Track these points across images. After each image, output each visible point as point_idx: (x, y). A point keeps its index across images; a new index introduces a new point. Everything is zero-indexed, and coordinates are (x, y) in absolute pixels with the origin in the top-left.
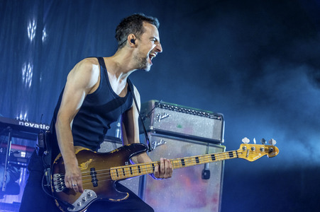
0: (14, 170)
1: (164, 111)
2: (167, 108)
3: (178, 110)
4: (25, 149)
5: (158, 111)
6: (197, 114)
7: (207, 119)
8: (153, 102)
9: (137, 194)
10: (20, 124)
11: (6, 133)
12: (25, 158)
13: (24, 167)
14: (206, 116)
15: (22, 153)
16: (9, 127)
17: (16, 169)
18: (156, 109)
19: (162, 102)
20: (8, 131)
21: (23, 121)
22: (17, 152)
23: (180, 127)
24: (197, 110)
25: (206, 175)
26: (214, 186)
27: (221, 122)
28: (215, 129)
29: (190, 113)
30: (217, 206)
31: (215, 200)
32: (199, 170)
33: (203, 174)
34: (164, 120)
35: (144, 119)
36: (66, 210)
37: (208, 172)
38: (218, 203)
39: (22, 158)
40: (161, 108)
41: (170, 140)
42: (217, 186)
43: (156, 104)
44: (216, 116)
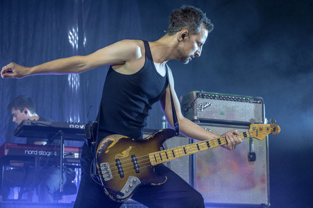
0: (69, 171)
1: (206, 100)
2: (208, 97)
3: (220, 98)
4: (78, 150)
5: (200, 101)
6: (237, 100)
7: (247, 104)
8: (195, 93)
9: (188, 182)
10: (70, 126)
11: (58, 137)
12: (79, 159)
13: (78, 167)
14: (246, 101)
15: (75, 154)
16: (60, 131)
17: (71, 169)
18: (198, 99)
19: (202, 92)
20: (60, 135)
21: (73, 123)
22: (71, 154)
23: (222, 114)
24: (237, 96)
25: (252, 157)
26: (261, 166)
27: (261, 106)
28: (256, 112)
29: (231, 100)
30: (266, 185)
31: (263, 181)
32: (245, 153)
33: (249, 157)
34: (206, 109)
35: (188, 110)
36: (115, 197)
37: (254, 154)
38: (266, 183)
39: (76, 159)
40: (203, 97)
41: (215, 128)
42: (264, 166)
43: (197, 94)
44: (256, 101)
